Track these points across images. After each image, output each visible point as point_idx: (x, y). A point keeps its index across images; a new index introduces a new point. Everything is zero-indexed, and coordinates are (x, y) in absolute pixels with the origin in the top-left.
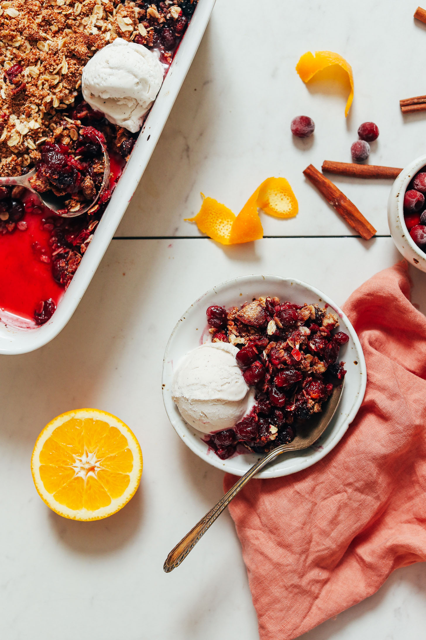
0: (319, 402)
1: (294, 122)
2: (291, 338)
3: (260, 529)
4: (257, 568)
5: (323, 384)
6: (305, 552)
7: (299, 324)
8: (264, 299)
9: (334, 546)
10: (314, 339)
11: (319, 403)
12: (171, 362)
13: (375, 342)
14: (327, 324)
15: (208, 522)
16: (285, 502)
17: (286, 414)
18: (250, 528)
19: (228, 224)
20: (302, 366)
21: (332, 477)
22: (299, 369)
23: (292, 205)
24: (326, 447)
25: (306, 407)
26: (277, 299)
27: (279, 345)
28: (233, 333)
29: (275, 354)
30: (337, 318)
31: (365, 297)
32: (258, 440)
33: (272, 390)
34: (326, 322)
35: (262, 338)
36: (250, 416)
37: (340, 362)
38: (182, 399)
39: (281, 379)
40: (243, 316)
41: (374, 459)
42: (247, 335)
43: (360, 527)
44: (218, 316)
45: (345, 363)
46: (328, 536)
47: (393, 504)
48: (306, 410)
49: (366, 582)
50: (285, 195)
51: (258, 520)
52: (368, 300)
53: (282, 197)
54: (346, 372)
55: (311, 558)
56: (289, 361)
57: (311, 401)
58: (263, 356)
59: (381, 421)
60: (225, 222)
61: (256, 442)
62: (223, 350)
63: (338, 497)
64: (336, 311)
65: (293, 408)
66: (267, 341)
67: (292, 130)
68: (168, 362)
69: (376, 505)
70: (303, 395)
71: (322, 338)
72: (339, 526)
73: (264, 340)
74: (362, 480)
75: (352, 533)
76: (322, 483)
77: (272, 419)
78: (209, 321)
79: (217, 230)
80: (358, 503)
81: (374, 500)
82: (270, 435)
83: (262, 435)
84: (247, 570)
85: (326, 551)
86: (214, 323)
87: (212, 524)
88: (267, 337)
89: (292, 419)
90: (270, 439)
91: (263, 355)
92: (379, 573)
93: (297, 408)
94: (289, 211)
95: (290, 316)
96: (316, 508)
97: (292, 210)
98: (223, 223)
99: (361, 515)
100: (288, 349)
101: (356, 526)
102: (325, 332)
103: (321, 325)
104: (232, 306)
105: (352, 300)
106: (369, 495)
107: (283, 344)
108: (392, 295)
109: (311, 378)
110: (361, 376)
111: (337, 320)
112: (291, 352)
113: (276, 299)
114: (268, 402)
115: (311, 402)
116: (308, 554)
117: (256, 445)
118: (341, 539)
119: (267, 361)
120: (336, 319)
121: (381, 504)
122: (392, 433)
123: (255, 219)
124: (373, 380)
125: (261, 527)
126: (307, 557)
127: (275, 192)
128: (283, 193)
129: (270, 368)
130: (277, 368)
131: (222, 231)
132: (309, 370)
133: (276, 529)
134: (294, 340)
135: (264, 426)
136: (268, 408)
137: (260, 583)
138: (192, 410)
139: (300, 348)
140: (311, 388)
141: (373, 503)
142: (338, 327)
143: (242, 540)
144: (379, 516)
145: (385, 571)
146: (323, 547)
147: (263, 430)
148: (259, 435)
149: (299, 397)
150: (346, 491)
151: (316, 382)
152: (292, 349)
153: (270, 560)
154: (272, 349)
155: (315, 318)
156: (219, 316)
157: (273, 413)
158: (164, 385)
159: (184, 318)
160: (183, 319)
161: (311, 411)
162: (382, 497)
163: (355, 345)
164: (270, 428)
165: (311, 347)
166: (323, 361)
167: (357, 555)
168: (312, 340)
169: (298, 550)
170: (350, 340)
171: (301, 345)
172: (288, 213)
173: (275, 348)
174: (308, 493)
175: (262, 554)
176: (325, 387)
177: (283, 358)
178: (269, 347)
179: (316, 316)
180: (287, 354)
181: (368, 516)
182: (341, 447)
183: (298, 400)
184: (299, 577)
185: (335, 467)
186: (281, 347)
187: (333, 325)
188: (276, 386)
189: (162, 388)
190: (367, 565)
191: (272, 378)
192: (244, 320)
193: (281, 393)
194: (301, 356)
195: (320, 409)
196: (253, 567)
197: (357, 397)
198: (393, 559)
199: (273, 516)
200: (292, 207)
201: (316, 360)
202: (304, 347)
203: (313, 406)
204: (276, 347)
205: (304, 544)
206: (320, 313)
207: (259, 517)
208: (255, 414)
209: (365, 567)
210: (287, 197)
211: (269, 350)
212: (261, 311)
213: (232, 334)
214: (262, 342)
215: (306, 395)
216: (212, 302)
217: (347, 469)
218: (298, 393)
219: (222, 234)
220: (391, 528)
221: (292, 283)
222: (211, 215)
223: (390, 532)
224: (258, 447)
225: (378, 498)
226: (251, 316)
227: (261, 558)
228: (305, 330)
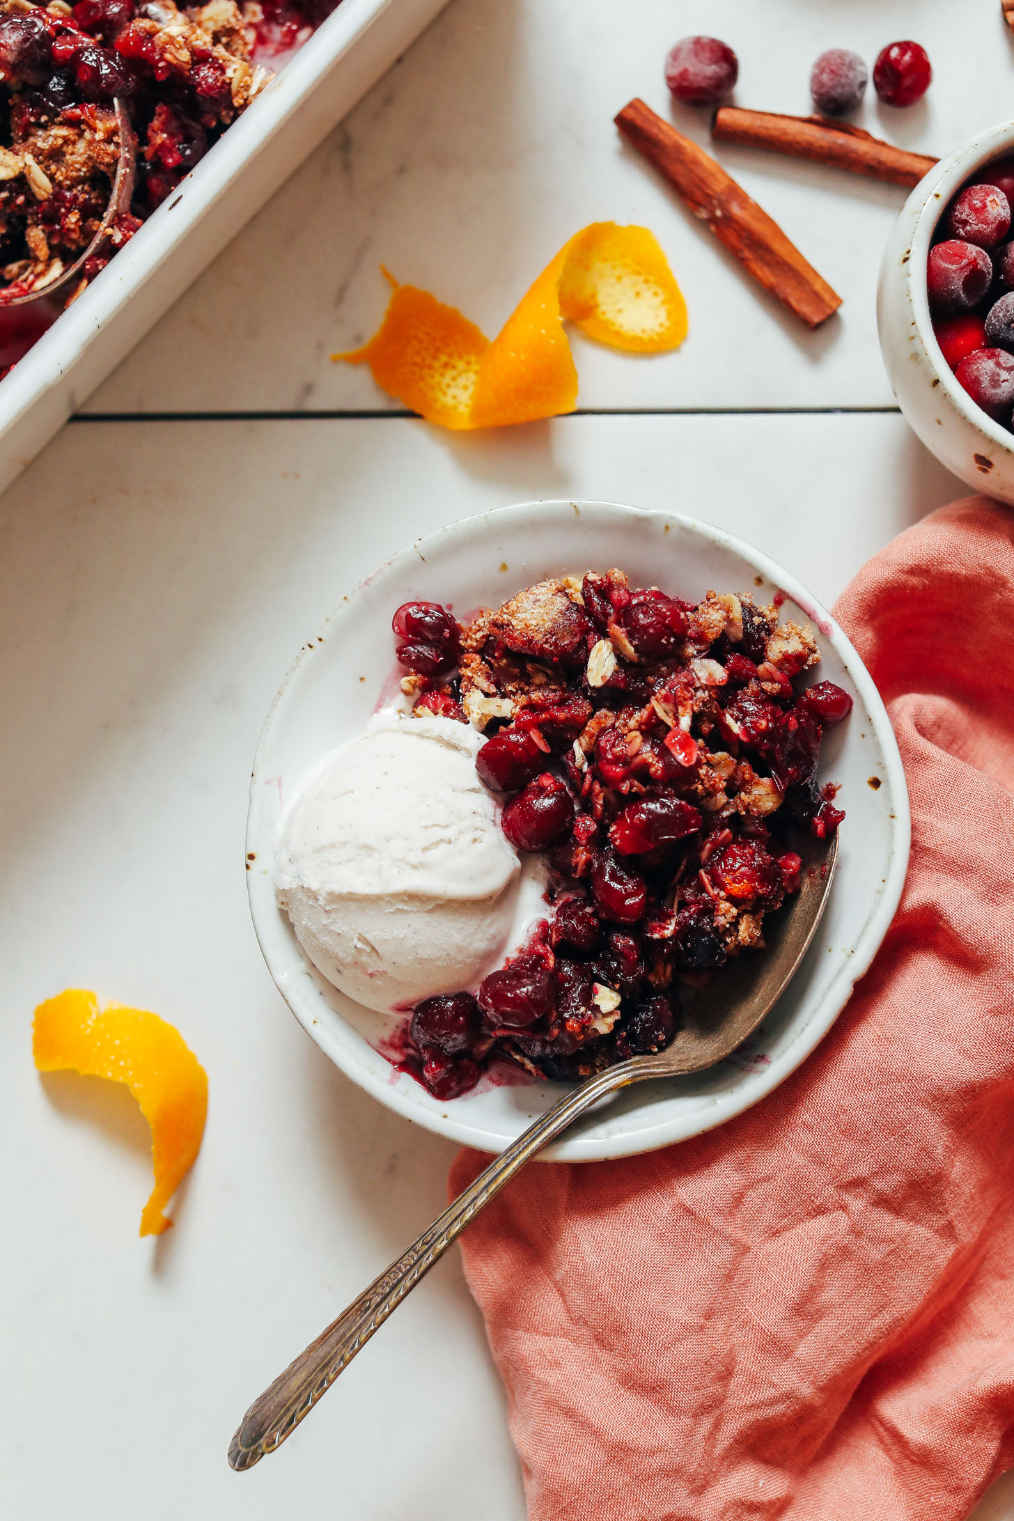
0: (753, 913)
1: (675, 55)
2: (663, 692)
3: (565, 1334)
4: (554, 1461)
5: (769, 852)
6: (711, 1407)
7: (691, 650)
8: (577, 581)
9: (806, 1391)
10: (737, 702)
11: (754, 916)
12: (277, 783)
13: (935, 728)
14: (780, 656)
15: (378, 1305)
16: (644, 1242)
17: (649, 950)
18: (532, 1329)
19: (467, 371)
20: (700, 787)
21: (798, 1159)
22: (691, 797)
23: (669, 313)
24: (779, 1057)
25: (711, 926)
26: (618, 575)
27: (624, 719)
28: (477, 687)
29: (613, 746)
30: (812, 636)
31: (904, 577)
32: (556, 1032)
33: (602, 868)
34: (776, 648)
35: (568, 699)
36: (531, 951)
37: (823, 785)
38: (300, 895)
39: (632, 826)
40: (508, 625)
41: (935, 1099)
42: (522, 689)
43: (891, 1329)
44: (431, 637)
45: (840, 787)
46: (787, 1356)
47: (996, 1258)
48: (708, 934)
49: (912, 1512)
50: (646, 281)
51: (559, 1304)
52: (913, 588)
53: (638, 288)
54: (842, 816)
55: (732, 1427)
56: (657, 767)
57: (728, 905)
58: (574, 760)
59: (959, 974)
60: (461, 365)
61: (547, 1038)
62: (440, 740)
63: (819, 1226)
64: (809, 615)
65: (670, 929)
66: (587, 708)
67: (670, 79)
68: (268, 783)
69: (944, 1254)
70: (701, 888)
71: (764, 699)
72: (823, 1322)
73: (578, 705)
74: (897, 1168)
75: (865, 1349)
76: (767, 1179)
77: (604, 966)
78: (399, 651)
79: (432, 388)
80: (886, 1248)
81: (937, 1240)
82: (596, 1018)
83: (566, 1015)
84: (523, 1469)
85: (780, 1408)
86: (418, 657)
87: (391, 1312)
88: (586, 697)
89: (668, 973)
90: (596, 1030)
91: (574, 752)
92: (954, 1482)
93: (683, 931)
94: (659, 330)
95: (660, 620)
96: (746, 1262)
97: (668, 329)
98: (454, 367)
99: (893, 1288)
100: (654, 730)
101: (877, 1323)
102: (773, 681)
103: (760, 657)
104: (474, 606)
105: (860, 589)
106: (919, 1222)
107: (637, 715)
108: (990, 572)
109: (727, 831)
110: (892, 826)
111: (812, 644)
112: (665, 738)
113: (616, 575)
114: (588, 910)
115: (726, 912)
116: (722, 1414)
117: (548, 1050)
118: (831, 1366)
119: (586, 773)
120: (809, 639)
121: (958, 1253)
122: (997, 1012)
123: (553, 341)
124: (928, 841)
125: (566, 1325)
126: (717, 1426)
127: (618, 272)
128: (639, 273)
129: (597, 795)
130: (619, 794)
131: (452, 391)
132: (723, 808)
133: (617, 1331)
134: (675, 702)
135: (574, 986)
136: (591, 928)
137: (564, 1510)
138: (331, 932)
139: (695, 731)
140: (726, 865)
141: (933, 1247)
142: (815, 667)
143: (507, 1372)
144: (952, 1296)
145: (975, 1473)
146: (770, 1393)
147: (573, 998)
148: (560, 1016)
149: (689, 893)
150: (844, 1208)
151: (742, 846)
152: (668, 729)
153: (596, 1433)
154: (602, 731)
155: (741, 635)
156: (433, 633)
157: (607, 945)
158: (251, 857)
159: (320, 640)
160: (315, 643)
161: (728, 940)
162: (960, 1227)
163: (871, 725)
164: (597, 993)
165: (728, 728)
166: (769, 776)
167: (882, 1423)
168: (731, 706)
169: (690, 1399)
170: (855, 708)
171: (696, 718)
172: (656, 338)
173: (613, 726)
174: (720, 1212)
175: (569, 1413)
176: (773, 863)
177: (638, 760)
178: (591, 726)
179: (745, 628)
180: (652, 748)
181: (915, 1291)
182: (829, 1059)
183: (684, 905)
184: (692, 1492)
185: (808, 1127)
186: (632, 723)
187: (800, 658)
188: (617, 857)
189: (248, 867)
190: (913, 1453)
191: (603, 828)
192: (510, 637)
193: (631, 877)
194: (696, 754)
195: (758, 933)
196: (539, 1459)
197: (880, 892)
198: (999, 1434)
199: (605, 1288)
200: (668, 319)
201: (744, 773)
202: (706, 728)
203: (735, 924)
204: (617, 724)
205: (707, 1379)
206: (757, 620)
207: (562, 1295)
208: (544, 945)
209: (906, 1463)
210: (655, 288)
211: (593, 735)
212: (568, 609)
213: (473, 689)
214: (569, 712)
215: (709, 888)
216: (409, 590)
217: (849, 1131)
218: (684, 883)
219: (449, 401)
220: (991, 1335)
221: (667, 528)
222: (415, 342)
223: (987, 1346)
224: (558, 1058)
225: (948, 1231)
226: (534, 623)
227: (565, 1427)
228: (709, 671)
